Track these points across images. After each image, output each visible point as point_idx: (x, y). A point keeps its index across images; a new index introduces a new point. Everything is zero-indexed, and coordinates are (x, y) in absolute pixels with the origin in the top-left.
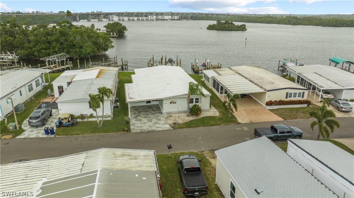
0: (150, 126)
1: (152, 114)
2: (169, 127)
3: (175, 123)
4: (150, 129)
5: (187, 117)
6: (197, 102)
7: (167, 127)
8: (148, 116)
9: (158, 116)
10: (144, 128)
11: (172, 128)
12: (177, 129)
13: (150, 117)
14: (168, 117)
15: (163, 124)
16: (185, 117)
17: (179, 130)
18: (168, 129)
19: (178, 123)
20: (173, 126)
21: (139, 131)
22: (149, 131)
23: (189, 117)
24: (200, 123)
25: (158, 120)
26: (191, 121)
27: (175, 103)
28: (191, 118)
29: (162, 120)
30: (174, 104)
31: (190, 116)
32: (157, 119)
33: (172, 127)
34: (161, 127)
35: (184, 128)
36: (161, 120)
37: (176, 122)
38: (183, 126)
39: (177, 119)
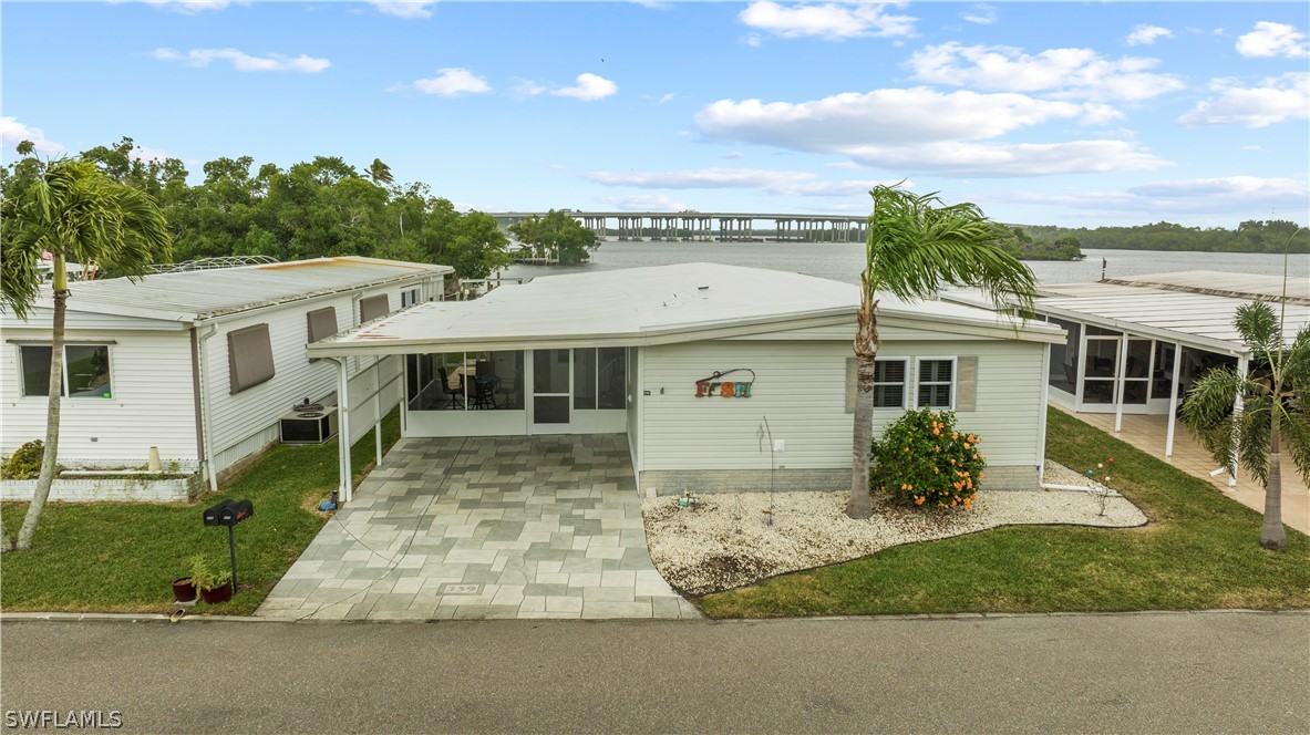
0: (479, 575)
1: (547, 484)
2: (663, 590)
3: (729, 564)
4: (461, 601)
5: (849, 521)
6: (934, 395)
7: (647, 590)
8: (508, 497)
9: (589, 503)
10: (405, 586)
11: (687, 608)
12: (739, 616)
13: (522, 505)
14: (674, 509)
15: (609, 564)
16: (826, 522)
17: (762, 625)
18: (645, 611)
19: (759, 563)
20: (698, 582)
21: (341, 612)
22: (445, 615)
23: (862, 522)
24: (984, 578)
25: (577, 532)
26: (891, 552)
27: (744, 390)
28: (885, 532)
29: (611, 531)
30: (733, 402)
31: (874, 511)
32: (566, 519)
33: (687, 595)
34: (580, 591)
35: (811, 610)
36: (600, 532)
37: (735, 551)
38: (806, 594)
39: (752, 529)
